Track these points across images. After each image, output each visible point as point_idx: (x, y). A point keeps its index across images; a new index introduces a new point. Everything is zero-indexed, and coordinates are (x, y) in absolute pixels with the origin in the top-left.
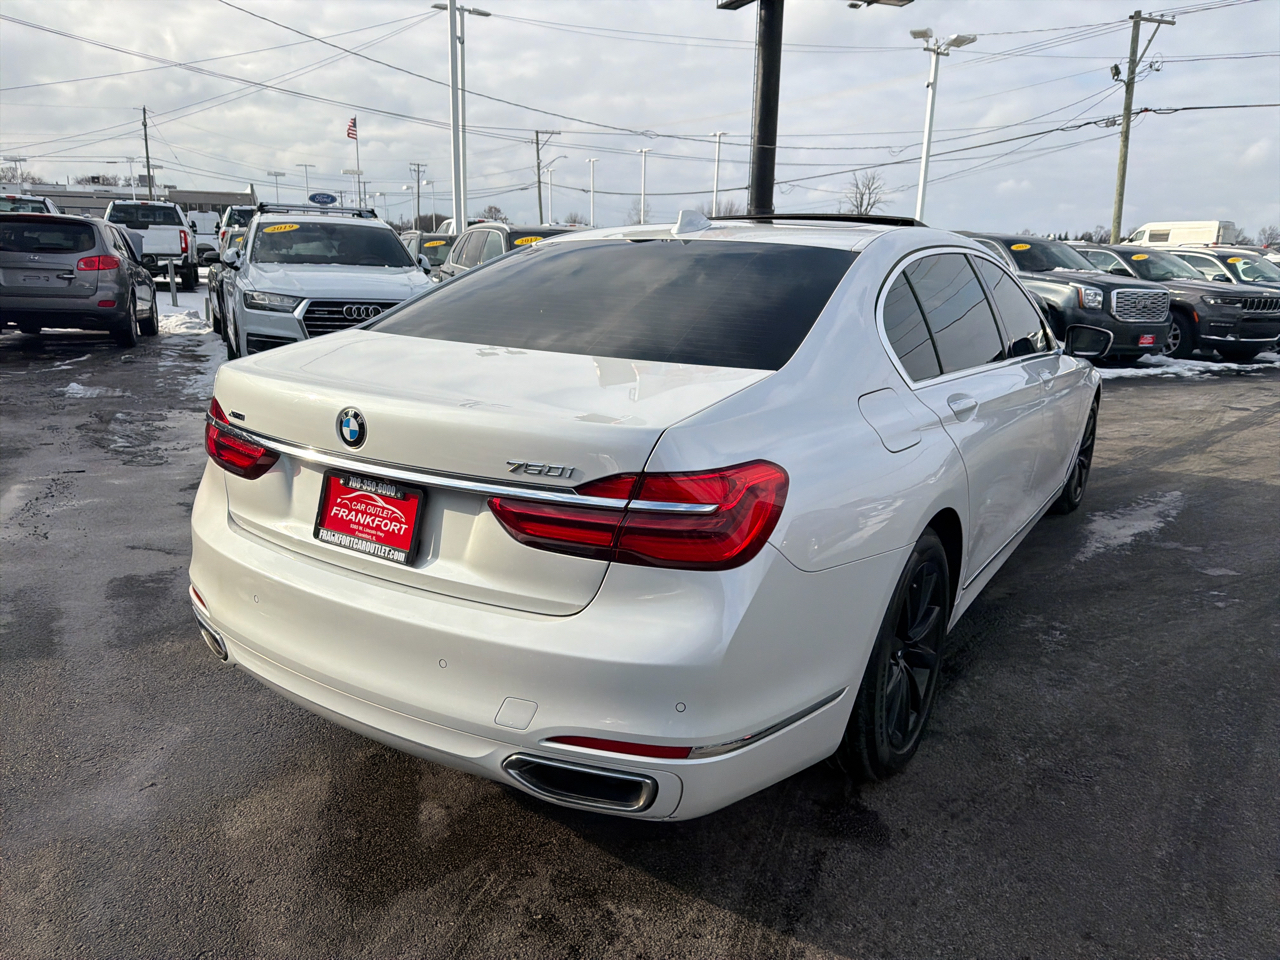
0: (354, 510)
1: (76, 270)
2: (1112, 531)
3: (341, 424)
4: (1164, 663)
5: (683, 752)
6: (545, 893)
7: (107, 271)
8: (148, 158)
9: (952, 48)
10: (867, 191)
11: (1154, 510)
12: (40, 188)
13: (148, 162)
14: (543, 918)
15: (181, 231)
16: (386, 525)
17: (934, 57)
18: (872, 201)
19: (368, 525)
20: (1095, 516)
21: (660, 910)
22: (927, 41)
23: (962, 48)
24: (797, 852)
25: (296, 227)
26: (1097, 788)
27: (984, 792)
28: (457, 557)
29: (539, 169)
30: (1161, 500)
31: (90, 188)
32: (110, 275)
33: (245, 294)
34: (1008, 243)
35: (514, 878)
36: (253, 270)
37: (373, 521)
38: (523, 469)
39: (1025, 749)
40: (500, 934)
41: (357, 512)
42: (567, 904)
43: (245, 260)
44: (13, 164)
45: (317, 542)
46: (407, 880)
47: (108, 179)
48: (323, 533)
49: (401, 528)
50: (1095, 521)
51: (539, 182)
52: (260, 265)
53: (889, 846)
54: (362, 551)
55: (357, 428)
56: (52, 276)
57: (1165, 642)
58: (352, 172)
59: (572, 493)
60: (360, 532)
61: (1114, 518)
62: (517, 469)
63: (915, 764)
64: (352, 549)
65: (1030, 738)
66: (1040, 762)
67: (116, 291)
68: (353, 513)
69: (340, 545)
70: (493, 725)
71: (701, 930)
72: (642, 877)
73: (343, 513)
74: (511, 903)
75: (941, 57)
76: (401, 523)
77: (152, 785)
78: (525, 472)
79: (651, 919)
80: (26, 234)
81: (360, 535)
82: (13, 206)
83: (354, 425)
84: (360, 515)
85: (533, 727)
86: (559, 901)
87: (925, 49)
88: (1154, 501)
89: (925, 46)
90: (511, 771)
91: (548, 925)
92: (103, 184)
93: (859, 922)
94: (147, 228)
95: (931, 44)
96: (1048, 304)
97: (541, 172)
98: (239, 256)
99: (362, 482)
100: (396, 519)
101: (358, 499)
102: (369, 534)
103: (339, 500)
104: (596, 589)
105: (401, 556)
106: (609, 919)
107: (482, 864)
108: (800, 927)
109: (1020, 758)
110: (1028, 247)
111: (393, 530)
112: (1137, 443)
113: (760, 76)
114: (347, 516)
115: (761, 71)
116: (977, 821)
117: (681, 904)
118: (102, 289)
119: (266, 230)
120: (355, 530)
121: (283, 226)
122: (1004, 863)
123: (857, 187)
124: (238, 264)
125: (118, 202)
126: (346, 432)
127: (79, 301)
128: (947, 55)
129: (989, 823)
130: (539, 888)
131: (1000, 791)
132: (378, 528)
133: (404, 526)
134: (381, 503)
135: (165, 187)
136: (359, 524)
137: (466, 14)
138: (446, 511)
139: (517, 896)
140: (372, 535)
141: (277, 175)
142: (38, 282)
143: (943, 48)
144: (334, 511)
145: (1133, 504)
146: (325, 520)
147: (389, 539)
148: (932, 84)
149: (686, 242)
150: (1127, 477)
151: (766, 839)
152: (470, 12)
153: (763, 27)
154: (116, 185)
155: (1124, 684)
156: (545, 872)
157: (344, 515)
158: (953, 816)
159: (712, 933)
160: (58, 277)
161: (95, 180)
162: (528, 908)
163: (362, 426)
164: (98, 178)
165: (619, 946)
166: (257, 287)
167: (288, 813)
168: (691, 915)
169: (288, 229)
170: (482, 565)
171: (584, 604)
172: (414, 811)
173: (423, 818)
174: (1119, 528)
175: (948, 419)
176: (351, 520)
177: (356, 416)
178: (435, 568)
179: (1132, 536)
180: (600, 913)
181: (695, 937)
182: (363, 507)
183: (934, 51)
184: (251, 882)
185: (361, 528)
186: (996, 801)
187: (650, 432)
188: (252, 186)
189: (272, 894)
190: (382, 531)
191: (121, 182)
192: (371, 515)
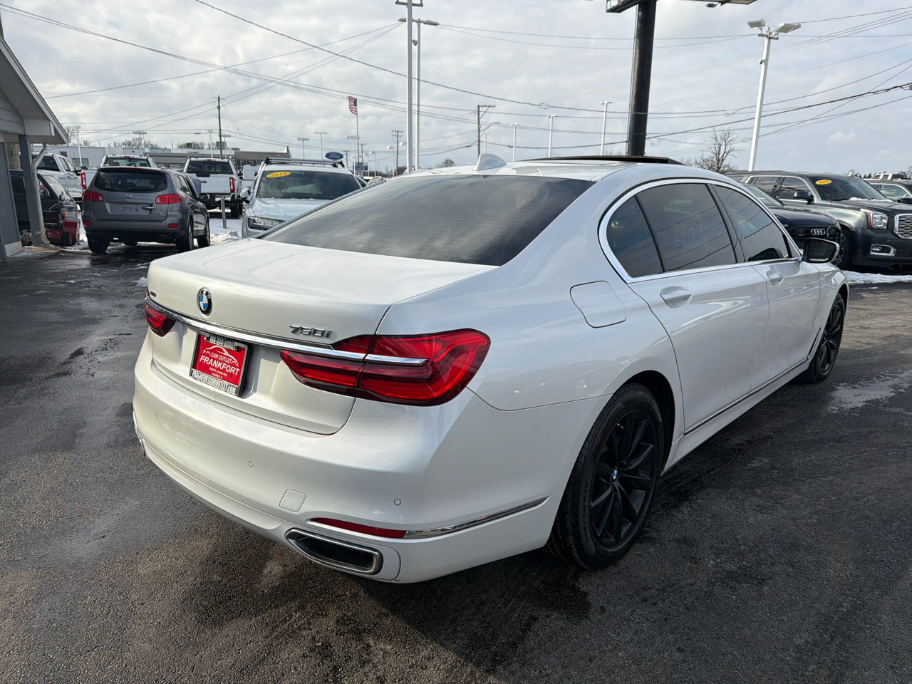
0: (212, 358)
1: (154, 204)
2: (849, 397)
3: (200, 299)
4: (856, 499)
5: (399, 534)
6: (329, 628)
7: (174, 204)
8: (220, 130)
9: (781, 33)
10: (724, 143)
11: (890, 383)
12: (155, 151)
13: (220, 133)
14: (322, 645)
15: (231, 178)
16: (228, 368)
17: (766, 41)
18: (727, 150)
19: (218, 369)
20: (839, 386)
21: (404, 647)
22: (761, 29)
23: (788, 33)
24: (517, 616)
25: (288, 173)
26: (766, 588)
27: (674, 584)
28: (266, 392)
29: (479, 132)
30: (899, 376)
31: (186, 151)
32: (176, 206)
33: (249, 219)
34: (813, 179)
35: (312, 617)
36: (257, 202)
37: (222, 365)
38: (300, 331)
39: (718, 555)
40: (291, 653)
41: (214, 359)
42: (342, 637)
43: (253, 196)
44: (138, 136)
45: (191, 379)
46: (241, 612)
47: (197, 145)
48: (195, 373)
49: (236, 371)
50: (836, 389)
51: (479, 141)
52: (263, 199)
53: (587, 617)
54: (214, 385)
55: (207, 302)
56: (140, 207)
57: (864, 483)
58: (353, 138)
59: (330, 348)
60: (214, 373)
61: (855, 388)
62: (296, 330)
63: (628, 560)
64: (208, 383)
65: (726, 547)
66: (727, 567)
67: (179, 218)
68: (212, 360)
69: (202, 381)
70: (278, 508)
71: (429, 664)
72: (400, 623)
74: (304, 633)
75: (772, 40)
76: (236, 367)
77: (103, 537)
78: (301, 333)
79: (396, 653)
80: (128, 181)
81: (214, 375)
82: (128, 163)
83: (205, 300)
84: (215, 361)
85: (302, 511)
86: (337, 635)
87: (759, 35)
88: (892, 376)
89: (760, 33)
90: (290, 540)
91: (324, 651)
92: (194, 148)
93: (545, 670)
94: (209, 176)
95: (765, 31)
96: (841, 225)
97: (481, 134)
98: (249, 193)
99: (216, 340)
100: (234, 365)
101: (214, 351)
102: (219, 374)
104: (346, 415)
105: (234, 390)
106: (367, 650)
107: (294, 605)
108: (500, 668)
109: (712, 562)
110: (830, 182)
111: (232, 372)
112: (895, 332)
113: (637, 60)
115: (638, 56)
116: (661, 605)
117: (420, 645)
118: (171, 216)
119: (268, 176)
120: (212, 372)
121: (280, 173)
122: (671, 637)
123: (716, 140)
124: (249, 199)
125: (193, 159)
126: (201, 304)
127: (157, 224)
128: (777, 39)
129: (670, 608)
130: (327, 625)
131: (687, 585)
132: (224, 370)
133: (238, 370)
134: (226, 353)
135: (233, 149)
136: (214, 367)
137: (422, 24)
138: (262, 361)
139: (310, 629)
140: (221, 375)
141: (304, 140)
142: (131, 212)
143: (773, 34)
144: (202, 358)
145: (874, 378)
146: (197, 364)
147: (230, 378)
148: (764, 61)
149: (485, 176)
150: (877, 357)
151: (497, 605)
152: (425, 23)
153: (640, 24)
154: (203, 148)
155: (817, 513)
156: (334, 613)
157: (207, 361)
158: (644, 600)
159: (435, 666)
160: (143, 208)
161: (189, 145)
162: (315, 637)
163: (210, 300)
164: (191, 144)
165: (367, 669)
166: (257, 215)
167: (181, 561)
168: (426, 653)
169: (282, 175)
170: (279, 398)
171: (339, 427)
172: (262, 566)
173: (266, 571)
174: (856, 396)
175: (658, 305)
176: (210, 364)
177: (207, 293)
178: (254, 399)
179: (864, 402)
180: (362, 645)
181: (422, 668)
182: (217, 356)
183: (766, 36)
184: (142, 604)
185: (215, 370)
186: (681, 592)
187: (381, 307)
188: (288, 148)
189: (152, 613)
190: (226, 373)
191: (206, 147)
192: (221, 361)
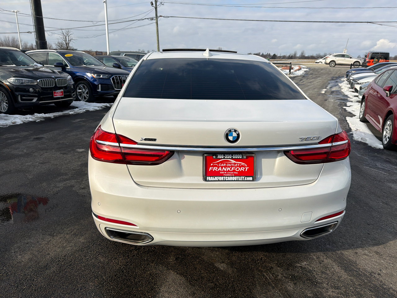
0: (220, 167)
3: (227, 136)
6: (282, 270)
14: (291, 276)
16: (238, 169)
18: (69, 39)
35: (270, 271)
37: (231, 169)
40: (290, 286)
41: (222, 167)
42: (290, 270)
45: (207, 182)
48: (209, 178)
49: (245, 169)
60: (225, 174)
62: (303, 140)
64: (226, 181)
68: (220, 168)
69: (219, 181)
71: (321, 259)
73: (215, 169)
74: (279, 278)
76: (245, 167)
78: (305, 140)
79: (310, 263)
81: (226, 175)
83: (235, 134)
84: (224, 168)
86: (287, 270)
99: (224, 156)
100: (243, 166)
101: (221, 162)
102: (230, 174)
103: (212, 164)
105: (251, 178)
111: (242, 170)
114: (217, 170)
120: (223, 174)
126: (231, 138)
132: (234, 171)
133: (247, 168)
134: (233, 161)
136: (224, 171)
138: (262, 159)
139: (278, 275)
140: (232, 174)
144: (210, 169)
146: (207, 174)
147: (240, 174)
148: (105, 2)
156: (273, 265)
157: (216, 169)
163: (238, 135)
176: (220, 171)
177: (235, 131)
178: (264, 179)
182: (225, 165)
185: (225, 173)
190: (236, 172)
192: (229, 167)
